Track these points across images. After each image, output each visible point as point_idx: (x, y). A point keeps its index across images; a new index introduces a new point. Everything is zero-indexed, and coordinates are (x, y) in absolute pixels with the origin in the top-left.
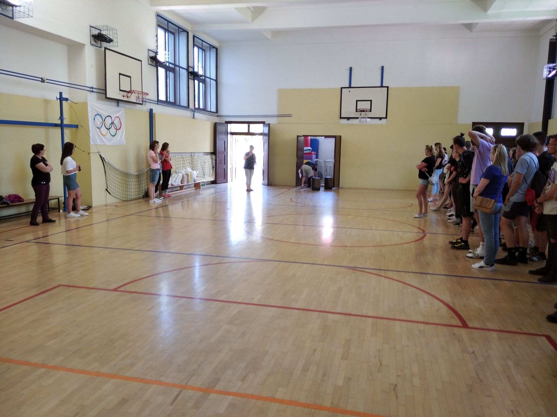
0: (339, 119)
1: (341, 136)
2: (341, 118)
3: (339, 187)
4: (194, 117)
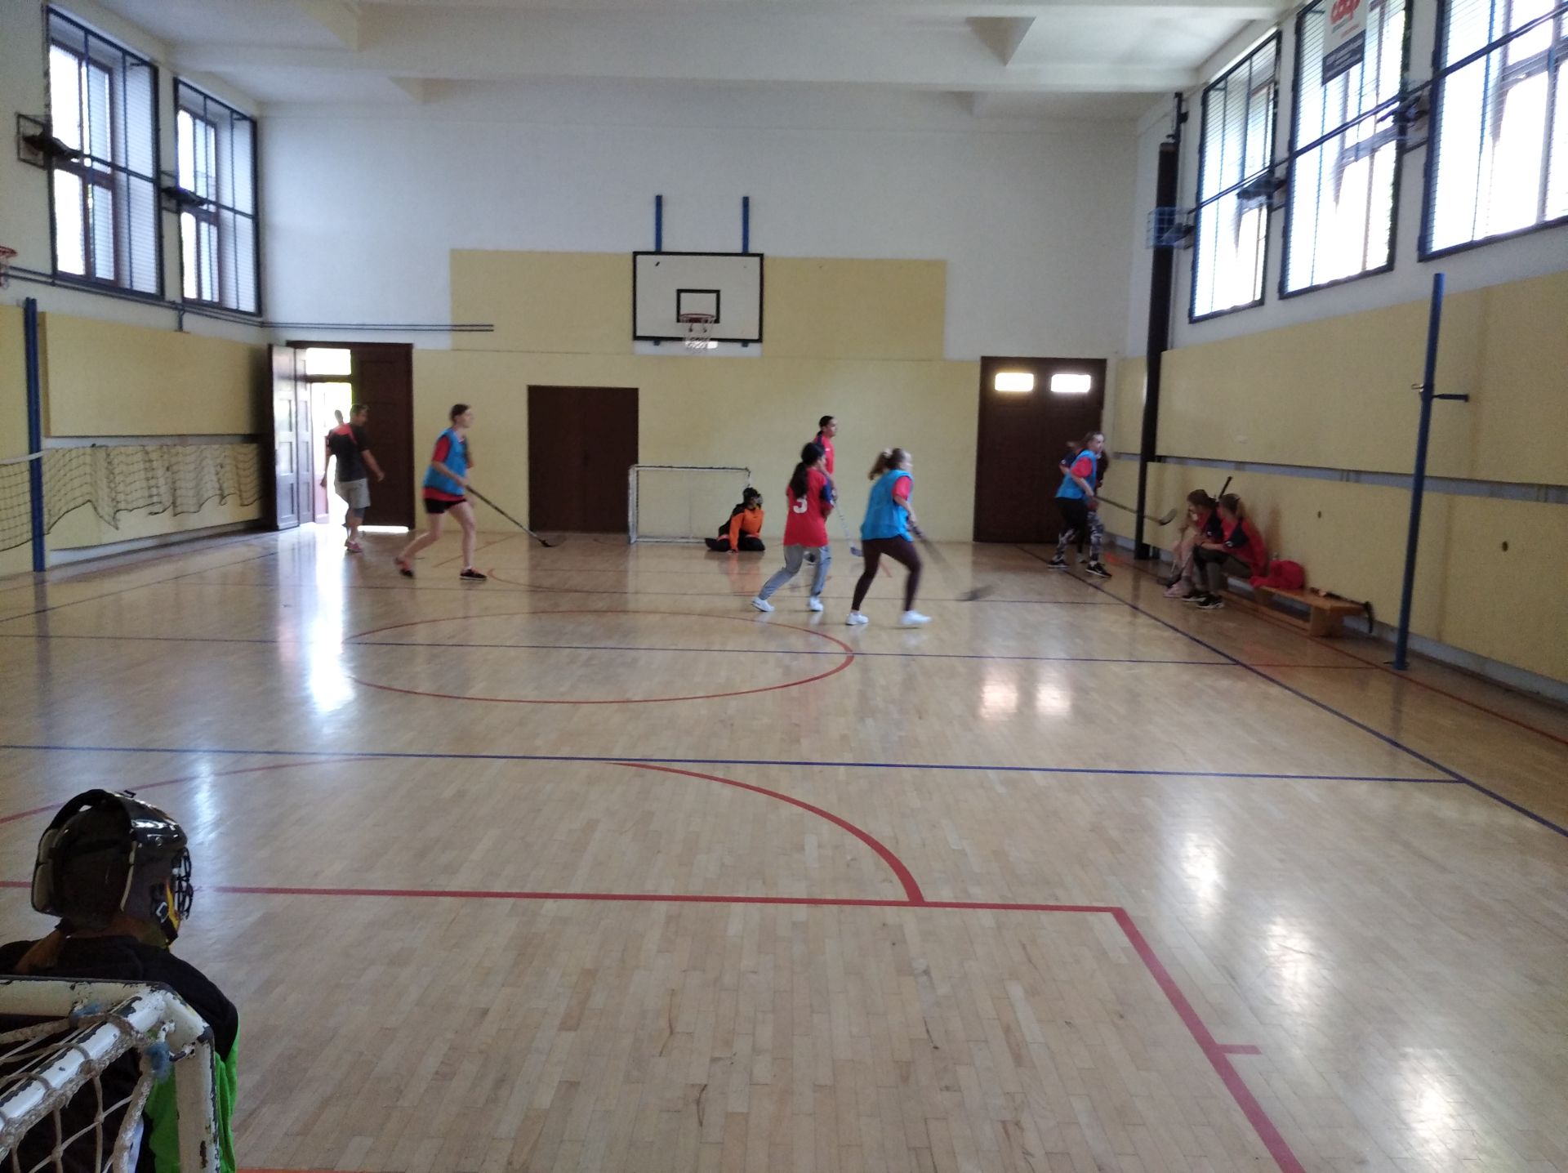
0: (631, 342)
1: (636, 390)
2: (636, 338)
4: (180, 328)
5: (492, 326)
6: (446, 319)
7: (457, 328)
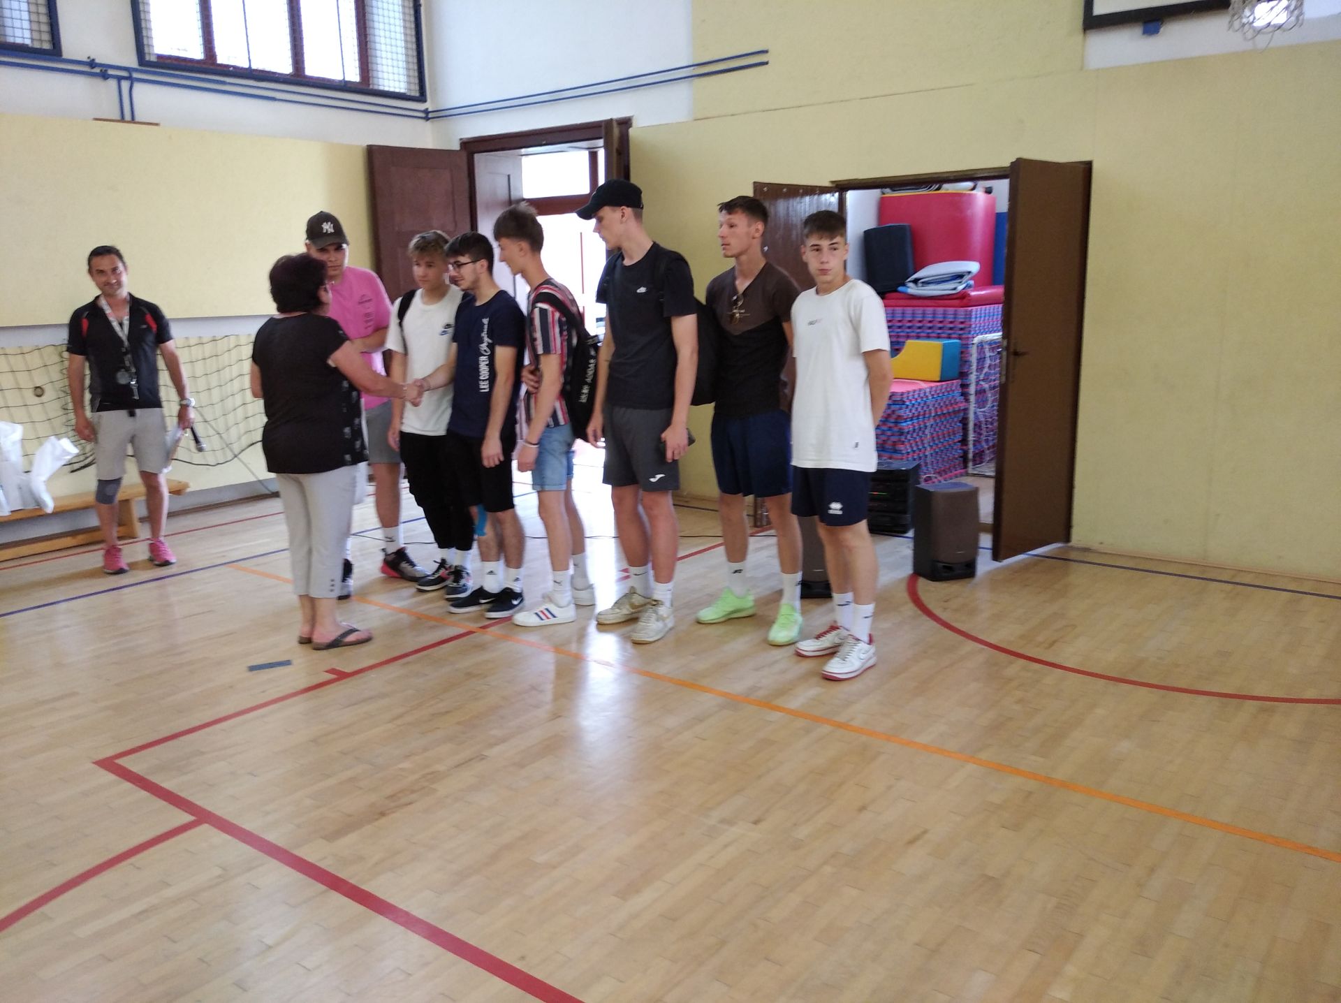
0: (1082, 35)
1: (1087, 167)
2: (1093, 23)
3: (1067, 538)
4: (127, 116)
5: (766, 52)
6: (681, 56)
7: (705, 70)
